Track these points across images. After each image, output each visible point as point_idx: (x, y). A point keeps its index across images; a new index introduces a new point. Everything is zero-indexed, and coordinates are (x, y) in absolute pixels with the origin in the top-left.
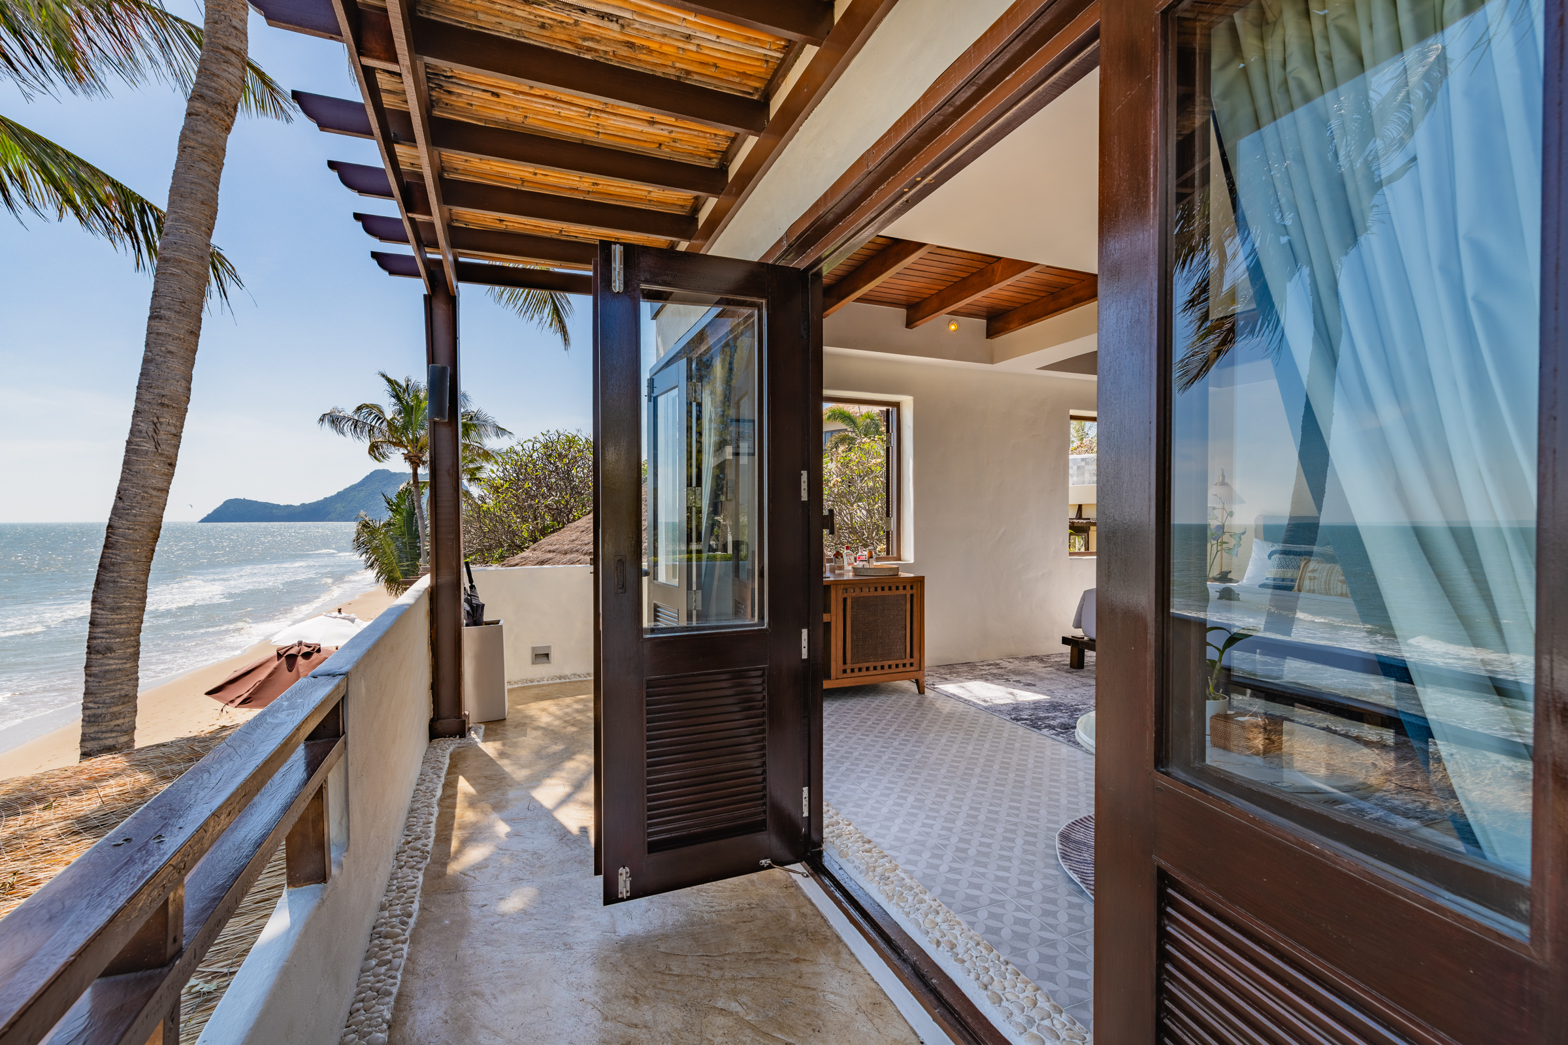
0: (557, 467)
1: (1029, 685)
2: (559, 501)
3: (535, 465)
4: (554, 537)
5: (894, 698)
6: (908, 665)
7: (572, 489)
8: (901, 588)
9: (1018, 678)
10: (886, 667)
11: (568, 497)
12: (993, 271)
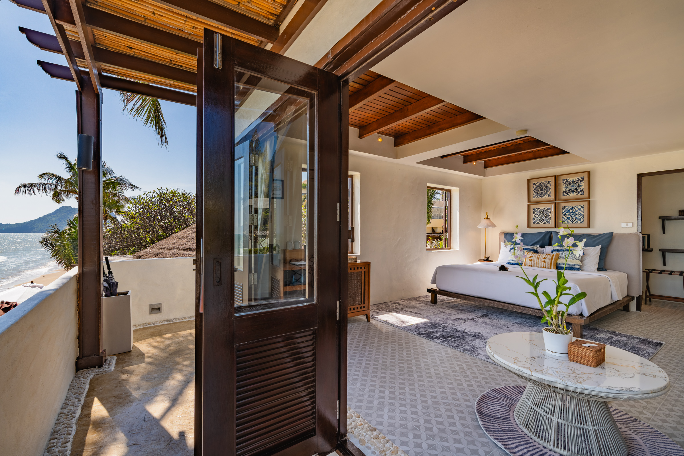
0: (166, 206)
1: (417, 313)
2: (167, 223)
3: (153, 205)
4: (164, 241)
5: (356, 325)
6: (362, 308)
7: (174, 217)
8: (360, 268)
9: (410, 310)
10: (352, 309)
11: (172, 221)
12: (408, 109)
